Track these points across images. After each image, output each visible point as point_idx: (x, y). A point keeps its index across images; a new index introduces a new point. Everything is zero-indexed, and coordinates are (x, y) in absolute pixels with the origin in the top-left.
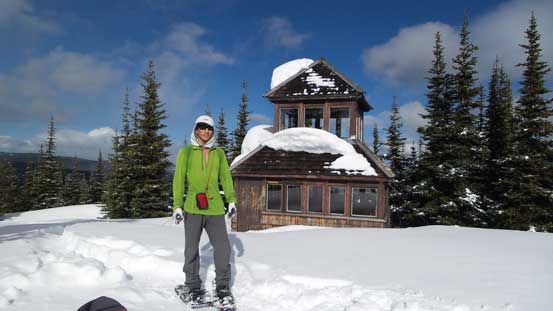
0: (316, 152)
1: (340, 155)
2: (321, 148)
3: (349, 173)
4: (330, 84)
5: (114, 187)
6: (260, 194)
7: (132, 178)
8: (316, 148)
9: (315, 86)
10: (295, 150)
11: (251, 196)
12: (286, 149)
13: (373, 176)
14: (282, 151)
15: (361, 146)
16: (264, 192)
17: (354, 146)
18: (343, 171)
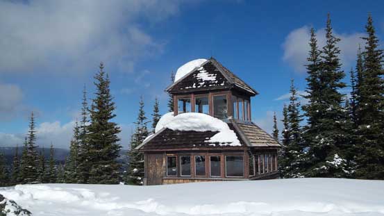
0: (200, 130)
1: (218, 132)
2: (205, 128)
3: (221, 145)
4: (213, 78)
5: (75, 168)
6: (162, 164)
7: (90, 160)
8: (200, 128)
9: (201, 81)
10: (186, 130)
11: (156, 166)
12: (181, 129)
13: (238, 146)
14: (178, 131)
15: (234, 124)
16: (164, 162)
17: (229, 124)
18: (217, 143)
